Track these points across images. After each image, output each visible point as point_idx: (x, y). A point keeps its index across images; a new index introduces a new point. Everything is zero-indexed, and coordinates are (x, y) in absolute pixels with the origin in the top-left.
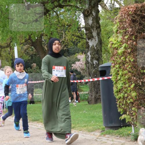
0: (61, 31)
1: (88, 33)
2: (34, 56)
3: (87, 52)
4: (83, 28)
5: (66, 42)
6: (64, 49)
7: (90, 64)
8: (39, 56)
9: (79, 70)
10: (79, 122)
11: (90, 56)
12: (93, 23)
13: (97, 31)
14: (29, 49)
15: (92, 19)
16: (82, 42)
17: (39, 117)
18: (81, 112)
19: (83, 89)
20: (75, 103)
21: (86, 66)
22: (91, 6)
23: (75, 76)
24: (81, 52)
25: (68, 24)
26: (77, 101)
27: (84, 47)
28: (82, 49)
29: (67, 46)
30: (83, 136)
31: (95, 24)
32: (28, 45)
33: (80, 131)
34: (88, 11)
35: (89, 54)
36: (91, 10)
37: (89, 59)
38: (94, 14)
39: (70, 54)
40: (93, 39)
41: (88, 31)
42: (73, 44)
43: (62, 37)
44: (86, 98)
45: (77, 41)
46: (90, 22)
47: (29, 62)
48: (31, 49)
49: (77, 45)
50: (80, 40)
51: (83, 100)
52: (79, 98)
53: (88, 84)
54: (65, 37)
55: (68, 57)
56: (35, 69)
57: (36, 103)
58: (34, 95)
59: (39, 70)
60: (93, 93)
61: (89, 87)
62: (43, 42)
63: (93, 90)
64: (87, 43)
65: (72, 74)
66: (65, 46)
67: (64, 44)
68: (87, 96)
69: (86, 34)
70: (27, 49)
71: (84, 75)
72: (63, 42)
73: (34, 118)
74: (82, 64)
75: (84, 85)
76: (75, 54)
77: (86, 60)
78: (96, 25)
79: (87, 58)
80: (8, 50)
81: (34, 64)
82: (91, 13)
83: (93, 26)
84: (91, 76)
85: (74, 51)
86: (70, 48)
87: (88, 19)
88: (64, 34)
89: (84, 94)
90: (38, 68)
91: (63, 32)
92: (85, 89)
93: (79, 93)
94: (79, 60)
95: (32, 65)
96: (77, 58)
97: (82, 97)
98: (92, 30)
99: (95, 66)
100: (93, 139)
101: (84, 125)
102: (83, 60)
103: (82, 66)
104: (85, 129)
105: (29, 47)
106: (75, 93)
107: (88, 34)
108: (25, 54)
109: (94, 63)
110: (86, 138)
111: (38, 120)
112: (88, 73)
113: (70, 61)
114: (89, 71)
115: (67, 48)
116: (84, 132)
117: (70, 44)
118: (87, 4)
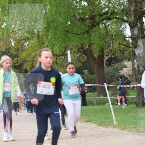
0: (109, 40)
1: (134, 42)
2: (85, 63)
3: (134, 60)
4: (129, 38)
5: (114, 51)
6: (112, 57)
7: (136, 71)
8: (90, 64)
9: (126, 75)
10: (129, 124)
11: (136, 63)
12: (138, 33)
13: (143, 40)
14: (81, 57)
15: (137, 29)
16: (128, 51)
17: (92, 118)
18: (130, 115)
19: (131, 93)
20: (124, 106)
21: (133, 72)
22: (136, 18)
23: (123, 81)
24: (127, 60)
25: (116, 34)
26: (126, 105)
27: (130, 55)
28: (129, 57)
29: (114, 54)
30: (133, 136)
31: (140, 34)
32: (80, 54)
33: (131, 131)
34: (134, 23)
35: (135, 61)
36: (136, 22)
37: (136, 66)
38: (139, 25)
39: (118, 61)
40: (139, 48)
41: (134, 40)
42: (120, 52)
43: (109, 46)
44: (134, 101)
45: (124, 50)
46: (136, 32)
47: (81, 69)
48: (82, 57)
49: (124, 53)
50: (127, 49)
51: (131, 104)
52: (128, 101)
53: (135, 88)
54: (113, 46)
55: (116, 64)
56: (86, 75)
57: (89, 106)
58: (86, 98)
59: (90, 76)
60: (141, 97)
61: (136, 92)
62: (93, 50)
63: (140, 95)
64: (134, 51)
65: (120, 79)
66: (113, 54)
67: (112, 52)
68: (135, 100)
69: (132, 43)
70: (80, 57)
71: (131, 80)
72: (111, 51)
73: (88, 119)
74: (128, 70)
75: (131, 89)
76: (122, 61)
78: (142, 35)
79: (134, 65)
80: (63, 58)
81: (85, 70)
82: (137, 24)
83: (139, 36)
84: (138, 81)
85: (121, 58)
86: (117, 56)
87: (134, 30)
88: (112, 43)
89: (132, 97)
90: (89, 74)
91: (111, 41)
92: (133, 94)
93: (127, 97)
94: (126, 67)
95: (84, 71)
96: (124, 65)
97: (130, 101)
98: (138, 40)
99: (141, 72)
100: (143, 140)
101: (134, 126)
102: (129, 67)
103: (129, 72)
104: (135, 130)
105: (81, 55)
106: (123, 96)
107: (134, 44)
108: (77, 62)
109: (141, 70)
110: (136, 139)
111: (92, 121)
112: (135, 79)
113: (118, 67)
114: (136, 77)
115: (114, 56)
116: (134, 133)
117: (118, 52)
118: (132, 17)
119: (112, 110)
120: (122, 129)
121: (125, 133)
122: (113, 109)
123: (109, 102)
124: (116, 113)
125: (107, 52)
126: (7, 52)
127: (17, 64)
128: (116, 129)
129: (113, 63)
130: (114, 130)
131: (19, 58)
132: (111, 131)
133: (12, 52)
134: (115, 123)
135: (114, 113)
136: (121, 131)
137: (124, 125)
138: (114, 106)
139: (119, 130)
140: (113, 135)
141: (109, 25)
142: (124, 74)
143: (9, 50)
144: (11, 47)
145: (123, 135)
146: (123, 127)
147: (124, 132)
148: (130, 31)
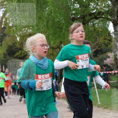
0: (96, 36)
4: (112, 33)
5: (100, 44)
6: (98, 49)
9: (109, 64)
18: (111, 96)
19: (112, 79)
21: (115, 62)
24: (111, 52)
25: (101, 31)
30: (114, 114)
33: (112, 110)
34: (116, 22)
37: (117, 57)
39: (103, 53)
42: (105, 46)
43: (96, 40)
44: (115, 85)
45: (108, 43)
49: (108, 46)
50: (110, 43)
53: (116, 75)
54: (99, 41)
55: (101, 55)
61: (117, 77)
66: (99, 47)
68: (116, 84)
71: (113, 68)
72: (97, 44)
74: (111, 60)
75: (112, 76)
76: (106, 53)
77: (115, 57)
80: (58, 51)
85: (105, 50)
86: (103, 49)
87: (117, 27)
88: (98, 38)
89: (113, 82)
94: (109, 57)
96: (107, 56)
97: (112, 85)
102: (112, 57)
103: (111, 62)
110: (116, 116)
112: (116, 67)
113: (102, 58)
114: (117, 65)
115: (100, 48)
116: (114, 111)
117: (103, 46)
118: (116, 16)
119: (97, 93)
120: (105, 108)
121: (107, 112)
122: (98, 91)
123: (94, 86)
124: (100, 95)
125: (94, 45)
126: (13, 46)
127: (21, 56)
128: (100, 108)
129: (99, 54)
130: (98, 109)
131: (23, 51)
132: (96, 109)
133: (17, 46)
134: (99, 103)
135: (99, 95)
136: (104, 109)
137: (106, 105)
138: (99, 89)
139: (102, 109)
140: (97, 113)
141: (96, 23)
142: (107, 63)
143: (15, 44)
144: (17, 42)
145: (105, 113)
146: (106, 106)
147: (106, 110)
148: (113, 28)
